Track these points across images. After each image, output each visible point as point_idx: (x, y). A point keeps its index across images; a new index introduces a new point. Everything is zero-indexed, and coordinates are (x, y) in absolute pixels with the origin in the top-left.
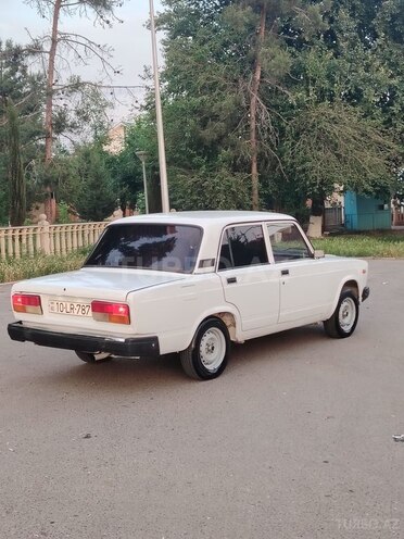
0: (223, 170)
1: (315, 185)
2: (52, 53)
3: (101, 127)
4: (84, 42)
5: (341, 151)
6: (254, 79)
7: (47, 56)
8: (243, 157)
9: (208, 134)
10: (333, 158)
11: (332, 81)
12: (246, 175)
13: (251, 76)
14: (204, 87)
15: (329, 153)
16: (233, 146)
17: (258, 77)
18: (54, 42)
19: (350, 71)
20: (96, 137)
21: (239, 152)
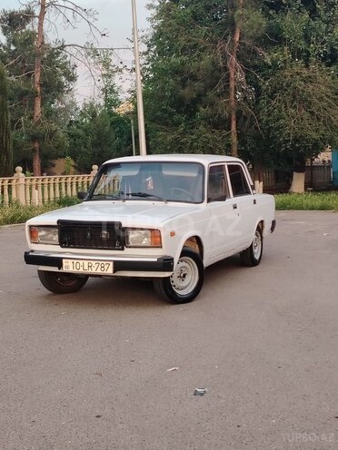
0: (201, 128)
1: (287, 141)
2: (41, 17)
3: (112, 91)
4: (72, 7)
5: (313, 109)
6: (232, 41)
7: (37, 20)
8: (220, 115)
9: (187, 93)
10: (306, 115)
11: (309, 42)
12: (225, 133)
13: (229, 38)
14: (184, 49)
15: (303, 111)
16: (212, 104)
17: (237, 39)
18: (43, 7)
19: (327, 33)
20: (106, 100)
21: (217, 110)
